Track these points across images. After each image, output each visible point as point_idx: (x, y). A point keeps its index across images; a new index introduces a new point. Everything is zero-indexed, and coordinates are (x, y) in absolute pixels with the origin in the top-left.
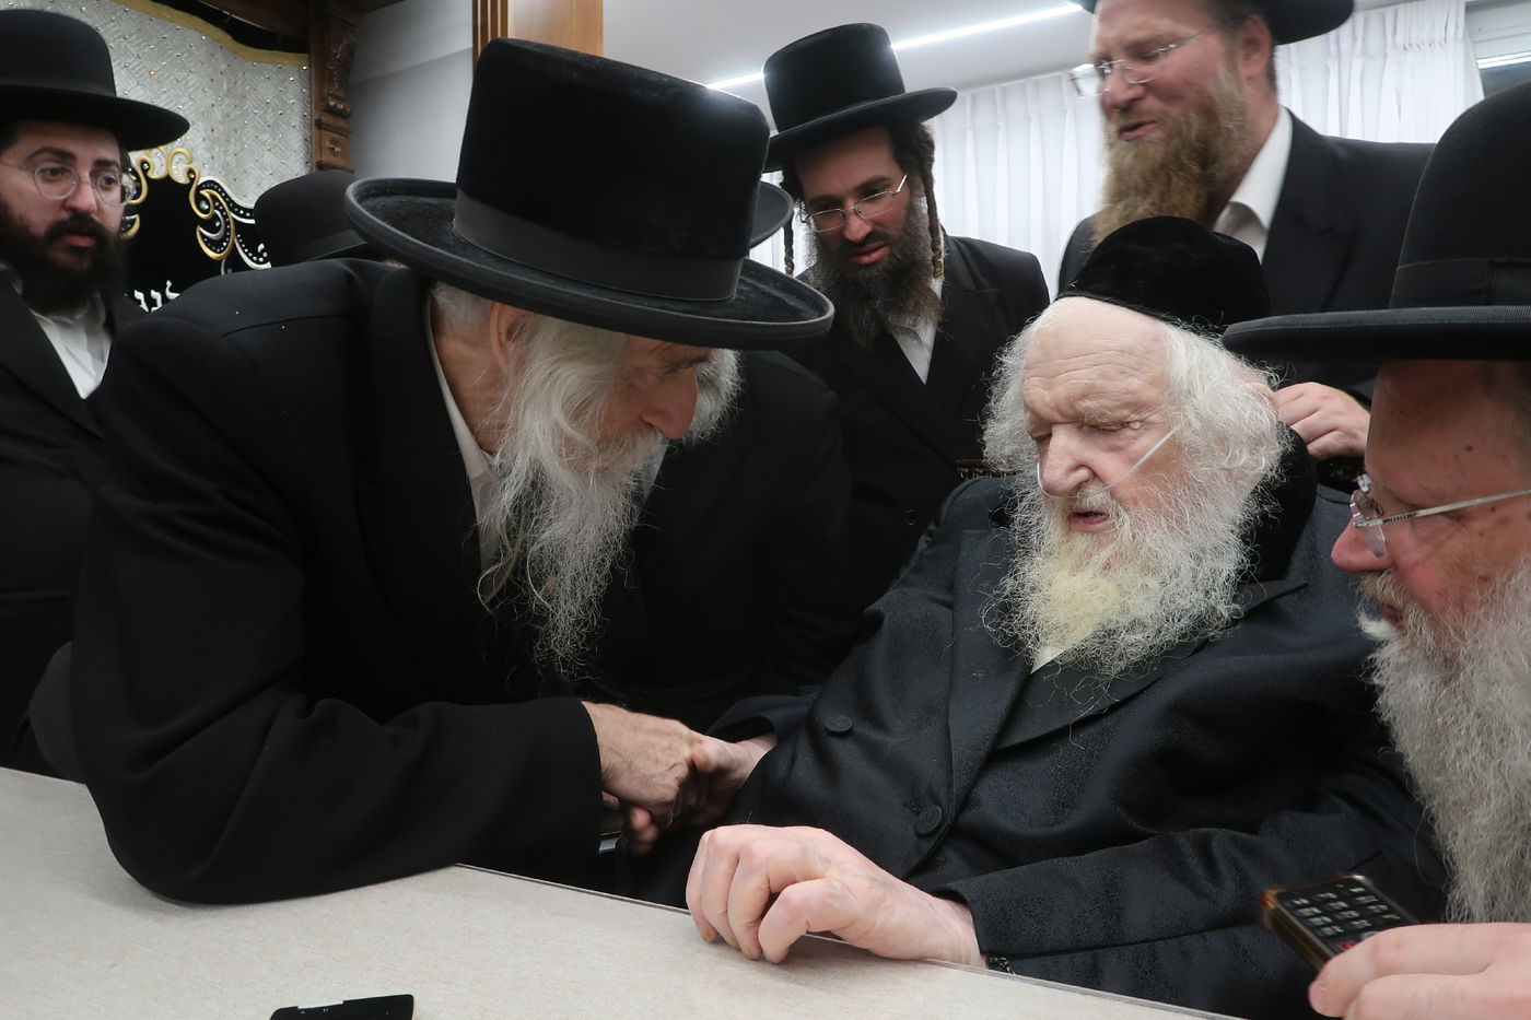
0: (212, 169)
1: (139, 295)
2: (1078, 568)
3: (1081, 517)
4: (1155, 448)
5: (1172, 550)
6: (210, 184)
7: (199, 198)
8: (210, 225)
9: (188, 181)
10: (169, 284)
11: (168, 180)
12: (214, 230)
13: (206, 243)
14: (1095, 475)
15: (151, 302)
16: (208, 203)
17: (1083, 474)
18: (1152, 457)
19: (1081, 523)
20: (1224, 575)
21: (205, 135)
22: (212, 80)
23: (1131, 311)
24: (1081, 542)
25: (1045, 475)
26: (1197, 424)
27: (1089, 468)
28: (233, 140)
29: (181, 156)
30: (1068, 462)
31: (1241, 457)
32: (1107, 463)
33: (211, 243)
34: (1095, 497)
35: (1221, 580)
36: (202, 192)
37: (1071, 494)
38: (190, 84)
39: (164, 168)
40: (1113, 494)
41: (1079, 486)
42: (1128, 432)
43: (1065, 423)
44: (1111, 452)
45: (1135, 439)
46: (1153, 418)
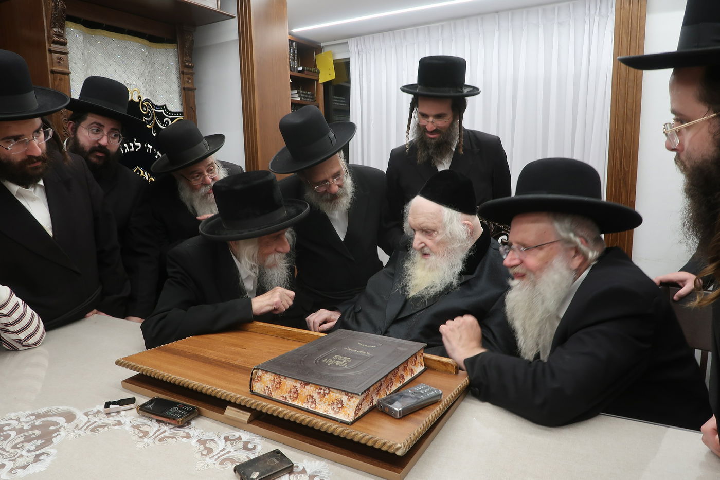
0: (146, 94)
1: (126, 145)
6: (147, 100)
7: (143, 106)
8: (147, 116)
9: (139, 101)
10: (135, 140)
11: (132, 101)
15: (130, 147)
16: (146, 107)
17: (423, 245)
18: (439, 241)
19: (424, 256)
21: (143, 82)
24: (424, 261)
27: (425, 244)
28: (152, 81)
29: (136, 92)
30: (419, 242)
32: (429, 242)
33: (148, 122)
34: (427, 250)
36: (144, 104)
37: (420, 250)
40: (430, 249)
41: (423, 248)
42: (434, 234)
43: (418, 230)
44: (430, 240)
45: (436, 237)
46: (440, 231)
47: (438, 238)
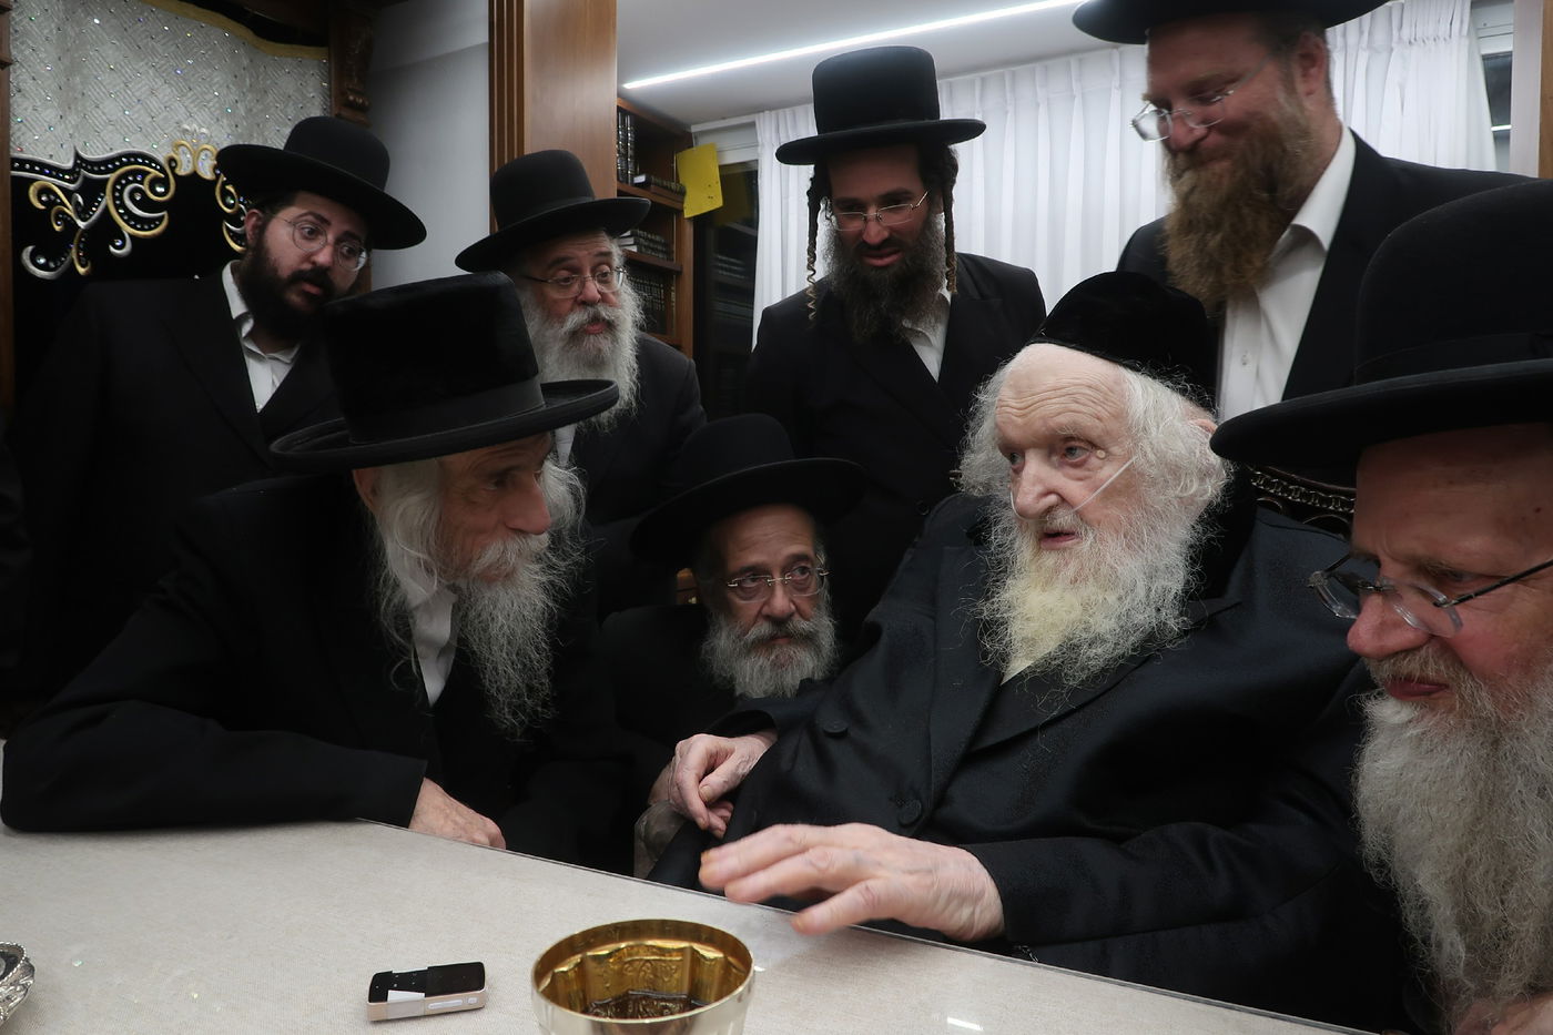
2: (1048, 583)
3: (1051, 536)
4: (1115, 476)
5: (1131, 568)
7: (225, 193)
9: (214, 177)
11: (195, 176)
12: (238, 224)
13: (232, 238)
14: (1063, 500)
16: (233, 198)
17: (1052, 499)
18: (1112, 483)
19: (1050, 543)
20: (1174, 591)
21: (229, 131)
22: (236, 77)
23: (1094, 357)
24: (1050, 559)
25: (1018, 500)
26: (1151, 456)
27: (1059, 494)
28: (255, 135)
29: (208, 153)
30: (1039, 489)
31: (1192, 486)
32: (1074, 490)
33: (237, 238)
34: (1063, 519)
35: (1171, 597)
37: (1041, 517)
38: (216, 80)
39: (191, 165)
40: (1079, 513)
41: (1050, 510)
42: (1094, 461)
43: (1035, 445)
44: (1080, 479)
45: (1101, 468)
46: (1115, 450)
47: (1109, 473)
